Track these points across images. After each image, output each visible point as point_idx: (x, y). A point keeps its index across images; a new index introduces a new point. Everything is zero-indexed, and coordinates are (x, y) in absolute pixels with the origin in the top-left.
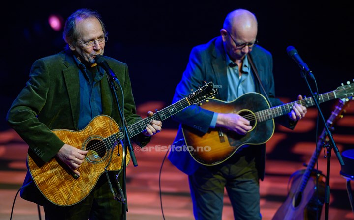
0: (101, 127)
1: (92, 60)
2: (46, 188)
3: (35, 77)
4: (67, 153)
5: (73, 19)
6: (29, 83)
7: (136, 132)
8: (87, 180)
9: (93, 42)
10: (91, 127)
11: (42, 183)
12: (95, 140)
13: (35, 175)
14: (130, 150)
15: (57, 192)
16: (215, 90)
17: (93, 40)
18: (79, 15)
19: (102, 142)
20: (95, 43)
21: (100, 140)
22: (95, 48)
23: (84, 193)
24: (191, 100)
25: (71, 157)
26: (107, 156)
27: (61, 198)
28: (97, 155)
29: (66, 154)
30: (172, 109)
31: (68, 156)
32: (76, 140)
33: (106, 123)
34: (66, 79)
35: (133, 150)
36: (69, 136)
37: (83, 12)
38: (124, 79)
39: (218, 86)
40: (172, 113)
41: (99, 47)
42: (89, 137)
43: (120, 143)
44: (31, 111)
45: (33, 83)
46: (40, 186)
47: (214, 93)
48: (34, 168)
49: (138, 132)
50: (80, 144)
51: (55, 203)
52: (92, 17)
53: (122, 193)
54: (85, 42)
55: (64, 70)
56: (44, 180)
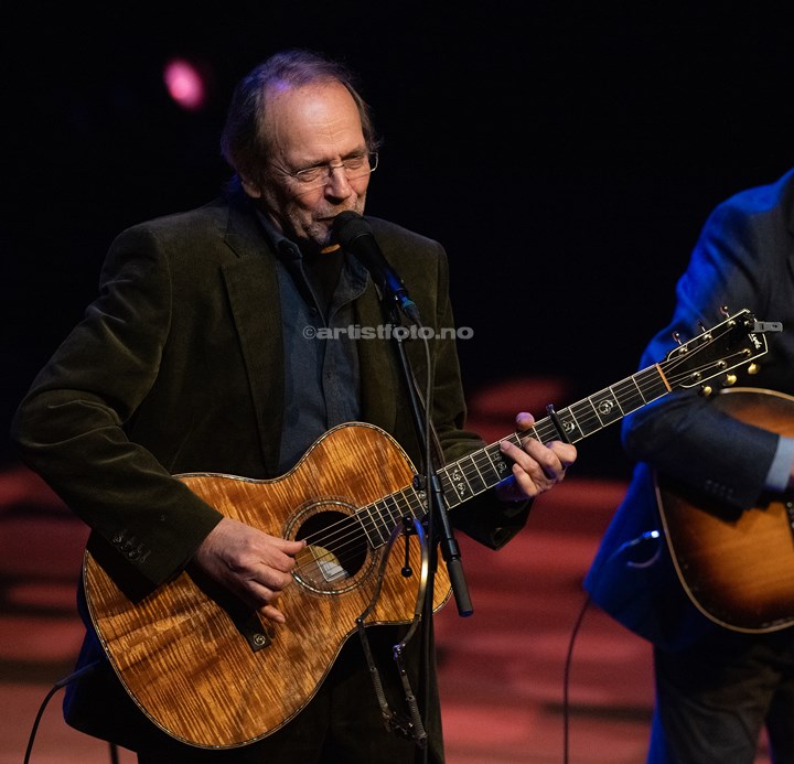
0: (350, 465)
1: (321, 233)
2: (150, 682)
3: (120, 287)
4: (234, 549)
5: (259, 84)
6: (95, 309)
7: (477, 484)
8: (296, 655)
9: (326, 173)
10: (313, 467)
11: (136, 664)
12: (328, 513)
13: (112, 635)
14: (448, 558)
15: (191, 699)
16: (760, 339)
17: (325, 164)
18: (281, 71)
19: (352, 520)
20: (331, 174)
21: (347, 512)
22: (330, 191)
23: (288, 703)
24: (673, 373)
25: (246, 560)
26: (370, 570)
27: (205, 719)
28: (332, 568)
29: (228, 551)
30: (605, 402)
31: (233, 555)
32: (262, 512)
33: (370, 453)
34: (232, 299)
35: (458, 556)
36: (237, 498)
37: (294, 59)
38: (435, 297)
39: (769, 326)
40: (606, 418)
41: (344, 189)
42: (308, 500)
43: (414, 532)
44: (100, 406)
45: (112, 307)
46: (130, 676)
47: (756, 353)
48: (109, 609)
49: (482, 487)
50: (276, 524)
51: (181, 737)
52: (323, 81)
53: (415, 709)
54: (294, 171)
55: (224, 266)
56: (142, 654)
